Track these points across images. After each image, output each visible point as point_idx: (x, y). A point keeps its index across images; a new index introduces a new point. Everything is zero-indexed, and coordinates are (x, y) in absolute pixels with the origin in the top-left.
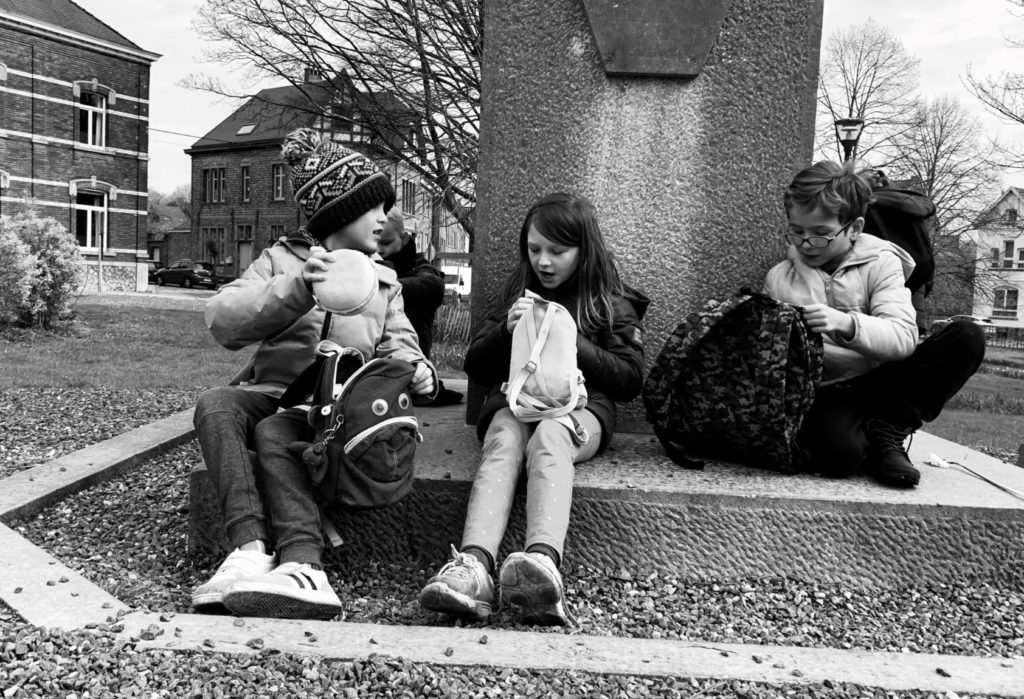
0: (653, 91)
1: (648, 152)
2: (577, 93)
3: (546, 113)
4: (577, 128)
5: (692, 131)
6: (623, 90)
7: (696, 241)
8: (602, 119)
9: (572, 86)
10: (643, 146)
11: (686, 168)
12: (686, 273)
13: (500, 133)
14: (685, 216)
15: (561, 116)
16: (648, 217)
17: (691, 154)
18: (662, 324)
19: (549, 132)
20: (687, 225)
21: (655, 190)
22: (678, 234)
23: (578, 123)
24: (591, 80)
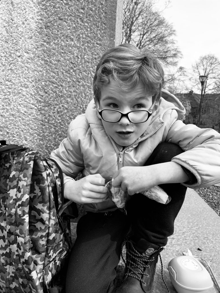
5: (33, 18)
7: (39, 95)
11: (30, 44)
12: (34, 116)
14: (32, 77)
17: (33, 34)
20: (33, 83)
22: (28, 90)
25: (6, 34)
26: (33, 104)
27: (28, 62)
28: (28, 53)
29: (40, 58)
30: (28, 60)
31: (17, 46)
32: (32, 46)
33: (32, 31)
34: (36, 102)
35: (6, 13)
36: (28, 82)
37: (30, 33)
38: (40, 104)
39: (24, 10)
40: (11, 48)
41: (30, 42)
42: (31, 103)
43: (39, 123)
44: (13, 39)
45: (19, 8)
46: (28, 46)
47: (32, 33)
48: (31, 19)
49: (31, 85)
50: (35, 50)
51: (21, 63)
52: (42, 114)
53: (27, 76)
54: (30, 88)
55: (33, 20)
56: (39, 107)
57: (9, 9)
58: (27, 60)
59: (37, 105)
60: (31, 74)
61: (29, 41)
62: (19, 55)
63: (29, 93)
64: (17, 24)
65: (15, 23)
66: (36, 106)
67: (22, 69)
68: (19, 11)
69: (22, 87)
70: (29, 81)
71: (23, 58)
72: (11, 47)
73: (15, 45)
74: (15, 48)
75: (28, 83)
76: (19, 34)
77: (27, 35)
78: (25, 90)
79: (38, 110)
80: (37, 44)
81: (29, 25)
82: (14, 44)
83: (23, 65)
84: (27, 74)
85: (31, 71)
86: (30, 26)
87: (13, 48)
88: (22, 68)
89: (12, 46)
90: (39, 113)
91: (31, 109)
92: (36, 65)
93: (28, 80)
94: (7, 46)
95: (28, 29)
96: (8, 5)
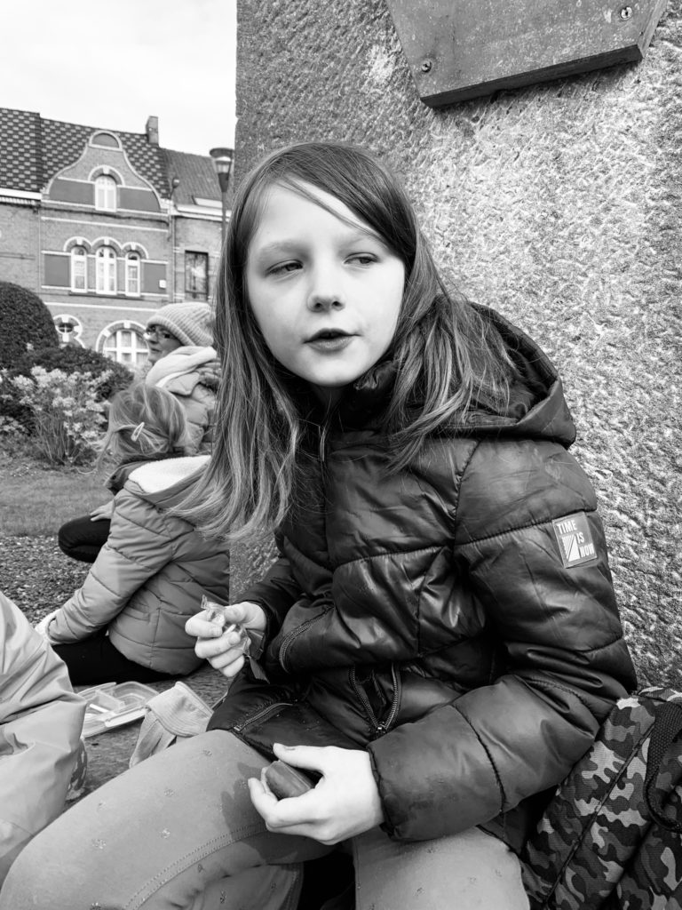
17: (632, 256)
20: (627, 433)
22: (604, 456)
25: (534, 266)
26: (621, 510)
27: (607, 358)
28: (608, 323)
29: (658, 341)
30: (608, 347)
31: (572, 304)
32: (628, 296)
33: (627, 243)
34: (634, 503)
35: (536, 195)
36: (607, 427)
37: (619, 252)
38: (650, 512)
39: (601, 175)
40: (548, 312)
41: (620, 283)
42: (616, 506)
43: (646, 584)
44: (556, 278)
45: (583, 171)
46: (612, 298)
47: (627, 252)
48: (629, 200)
49: (615, 439)
50: (637, 311)
51: (583, 362)
52: (659, 549)
53: (602, 407)
54: (614, 449)
55: (634, 205)
56: (649, 523)
57: (546, 181)
58: (605, 351)
59: (641, 516)
60: (620, 399)
61: (614, 282)
62: (577, 334)
63: (609, 469)
64: (572, 226)
65: (565, 226)
66: (635, 519)
67: (584, 383)
68: (581, 182)
69: (583, 446)
70: (609, 424)
71: (590, 342)
72: (546, 307)
73: (563, 300)
74: (563, 311)
75: (607, 433)
76: (577, 260)
77: (610, 261)
78: (593, 456)
79: (641, 533)
80: (648, 287)
81: (618, 225)
82: (558, 296)
83: (591, 368)
84: (605, 399)
85: (619, 389)
86: (621, 229)
87: (553, 310)
88: (584, 380)
89: (552, 305)
90: (645, 546)
91: (616, 526)
92: (640, 366)
93: (607, 421)
94: (534, 305)
95: (615, 238)
96: (544, 167)
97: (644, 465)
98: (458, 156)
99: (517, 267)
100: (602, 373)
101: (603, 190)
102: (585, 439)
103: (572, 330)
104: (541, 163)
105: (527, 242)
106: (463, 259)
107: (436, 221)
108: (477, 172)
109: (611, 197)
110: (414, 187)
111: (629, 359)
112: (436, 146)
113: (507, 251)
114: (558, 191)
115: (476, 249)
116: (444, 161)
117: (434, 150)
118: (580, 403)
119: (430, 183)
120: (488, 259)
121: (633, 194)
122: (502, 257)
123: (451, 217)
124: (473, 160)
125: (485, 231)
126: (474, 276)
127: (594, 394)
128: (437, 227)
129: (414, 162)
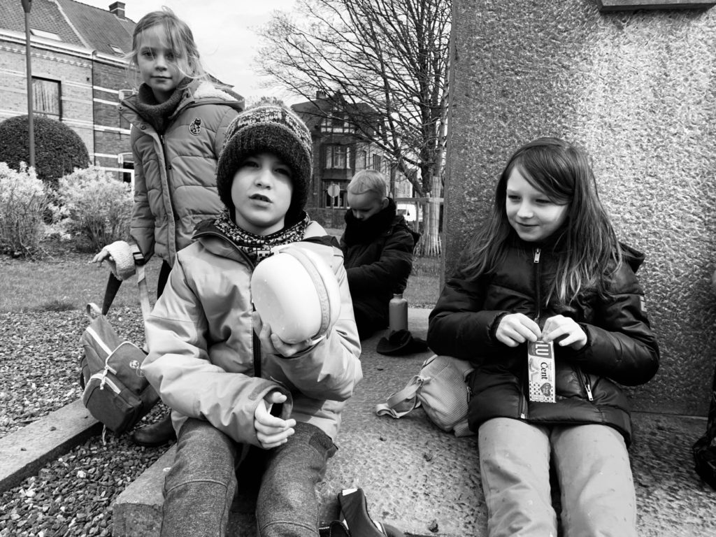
0: (657, 26)
1: (651, 97)
2: (565, 34)
3: (530, 59)
4: (566, 74)
6: (620, 28)
8: (595, 62)
9: (559, 27)
10: (644, 90)
13: (477, 83)
15: (547, 62)
16: (650, 170)
18: (666, 292)
19: (533, 79)
21: (659, 140)
23: (567, 68)
24: (582, 19)
97: (705, 193)
98: (614, 38)
99: (645, 98)
100: (687, 151)
101: (690, 65)
102: (678, 182)
103: (672, 130)
104: (659, 48)
105: (651, 87)
106: (615, 92)
107: (599, 71)
108: (625, 48)
109: (693, 69)
110: (586, 51)
111: (700, 144)
112: (600, 31)
113: (640, 90)
114: (668, 63)
115: (623, 87)
116: (605, 40)
117: (599, 34)
118: (676, 165)
119: (597, 50)
120: (629, 93)
121: (704, 69)
122: (637, 93)
123: (609, 69)
124: (622, 42)
125: (628, 79)
126: (621, 101)
127: (682, 161)
128: (601, 74)
129: (587, 38)
